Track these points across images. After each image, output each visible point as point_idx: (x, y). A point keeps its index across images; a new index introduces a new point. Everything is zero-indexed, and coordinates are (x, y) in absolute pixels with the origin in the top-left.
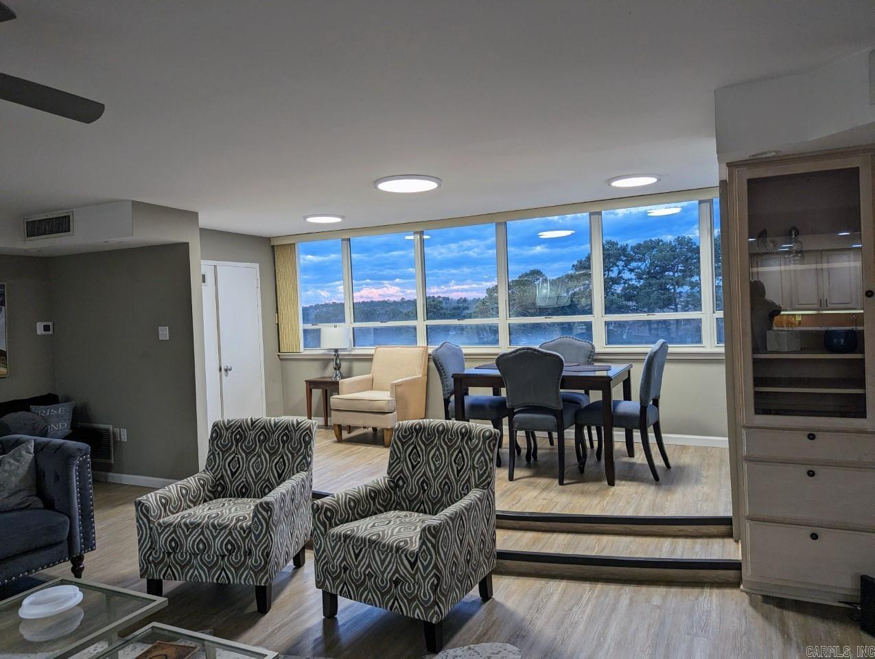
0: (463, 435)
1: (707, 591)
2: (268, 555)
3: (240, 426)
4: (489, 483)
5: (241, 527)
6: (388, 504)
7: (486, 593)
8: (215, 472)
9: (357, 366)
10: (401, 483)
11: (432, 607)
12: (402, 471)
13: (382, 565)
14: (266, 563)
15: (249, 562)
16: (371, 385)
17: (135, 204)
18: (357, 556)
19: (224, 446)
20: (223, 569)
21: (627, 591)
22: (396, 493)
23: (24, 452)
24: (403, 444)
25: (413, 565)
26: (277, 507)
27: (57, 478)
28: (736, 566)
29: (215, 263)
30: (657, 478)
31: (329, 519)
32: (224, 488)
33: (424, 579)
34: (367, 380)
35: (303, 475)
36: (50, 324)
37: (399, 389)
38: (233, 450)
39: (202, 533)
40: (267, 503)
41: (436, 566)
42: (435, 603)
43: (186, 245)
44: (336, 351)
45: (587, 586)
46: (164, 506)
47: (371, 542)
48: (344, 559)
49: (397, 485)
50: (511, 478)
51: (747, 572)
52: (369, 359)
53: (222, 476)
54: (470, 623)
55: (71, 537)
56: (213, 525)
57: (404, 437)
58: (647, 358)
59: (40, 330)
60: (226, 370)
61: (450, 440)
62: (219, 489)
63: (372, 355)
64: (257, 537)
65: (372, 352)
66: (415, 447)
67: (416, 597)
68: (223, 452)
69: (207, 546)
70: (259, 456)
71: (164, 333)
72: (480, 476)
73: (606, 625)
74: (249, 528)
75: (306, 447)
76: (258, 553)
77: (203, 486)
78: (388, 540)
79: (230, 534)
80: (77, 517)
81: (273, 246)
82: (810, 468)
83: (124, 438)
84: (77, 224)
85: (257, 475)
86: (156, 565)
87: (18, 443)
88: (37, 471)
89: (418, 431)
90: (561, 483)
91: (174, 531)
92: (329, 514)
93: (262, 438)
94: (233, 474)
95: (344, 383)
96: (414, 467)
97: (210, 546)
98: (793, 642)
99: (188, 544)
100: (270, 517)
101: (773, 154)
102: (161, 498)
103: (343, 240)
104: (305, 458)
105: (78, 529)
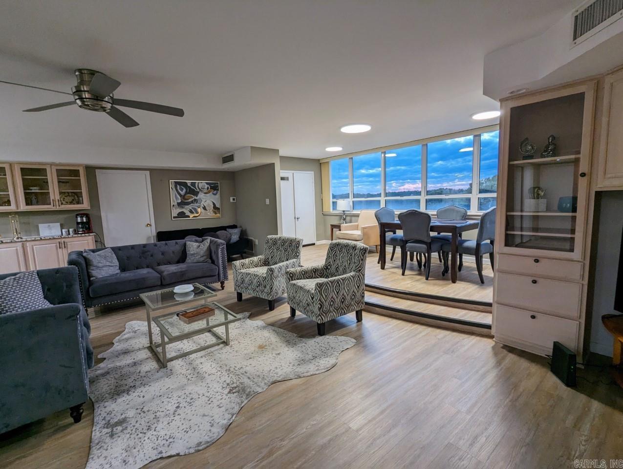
2: (272, 288)
4: (360, 270)
5: (263, 277)
6: (322, 275)
7: (359, 318)
9: (353, 218)
10: (329, 267)
12: (330, 262)
14: (271, 292)
15: (265, 290)
17: (252, 147)
20: (258, 291)
21: (430, 329)
22: (326, 271)
23: (206, 243)
24: (332, 250)
26: (276, 271)
27: (215, 252)
28: (489, 327)
29: (293, 172)
30: (482, 282)
31: (292, 277)
33: (316, 304)
34: (355, 225)
36: (235, 198)
37: (365, 230)
39: (251, 277)
40: (271, 268)
41: (320, 300)
42: (319, 315)
43: (273, 164)
44: (344, 211)
45: (411, 324)
46: (243, 266)
49: (327, 268)
50: (403, 274)
53: (268, 258)
55: (219, 274)
57: (332, 248)
59: (231, 200)
60: (298, 219)
61: (341, 249)
63: (359, 214)
64: (268, 281)
65: (359, 212)
66: (336, 252)
68: (269, 249)
69: (252, 282)
71: (268, 202)
74: (265, 277)
75: (297, 249)
76: (268, 287)
77: (260, 261)
79: (259, 278)
80: (221, 268)
81: (321, 163)
82: (535, 279)
84: (236, 158)
85: (280, 259)
86: (239, 287)
89: (338, 245)
90: (427, 279)
91: (243, 276)
92: (291, 275)
93: (282, 244)
94: (272, 258)
96: (334, 261)
99: (247, 280)
100: (272, 274)
101: (524, 91)
102: (241, 263)
103: (350, 158)
105: (221, 272)
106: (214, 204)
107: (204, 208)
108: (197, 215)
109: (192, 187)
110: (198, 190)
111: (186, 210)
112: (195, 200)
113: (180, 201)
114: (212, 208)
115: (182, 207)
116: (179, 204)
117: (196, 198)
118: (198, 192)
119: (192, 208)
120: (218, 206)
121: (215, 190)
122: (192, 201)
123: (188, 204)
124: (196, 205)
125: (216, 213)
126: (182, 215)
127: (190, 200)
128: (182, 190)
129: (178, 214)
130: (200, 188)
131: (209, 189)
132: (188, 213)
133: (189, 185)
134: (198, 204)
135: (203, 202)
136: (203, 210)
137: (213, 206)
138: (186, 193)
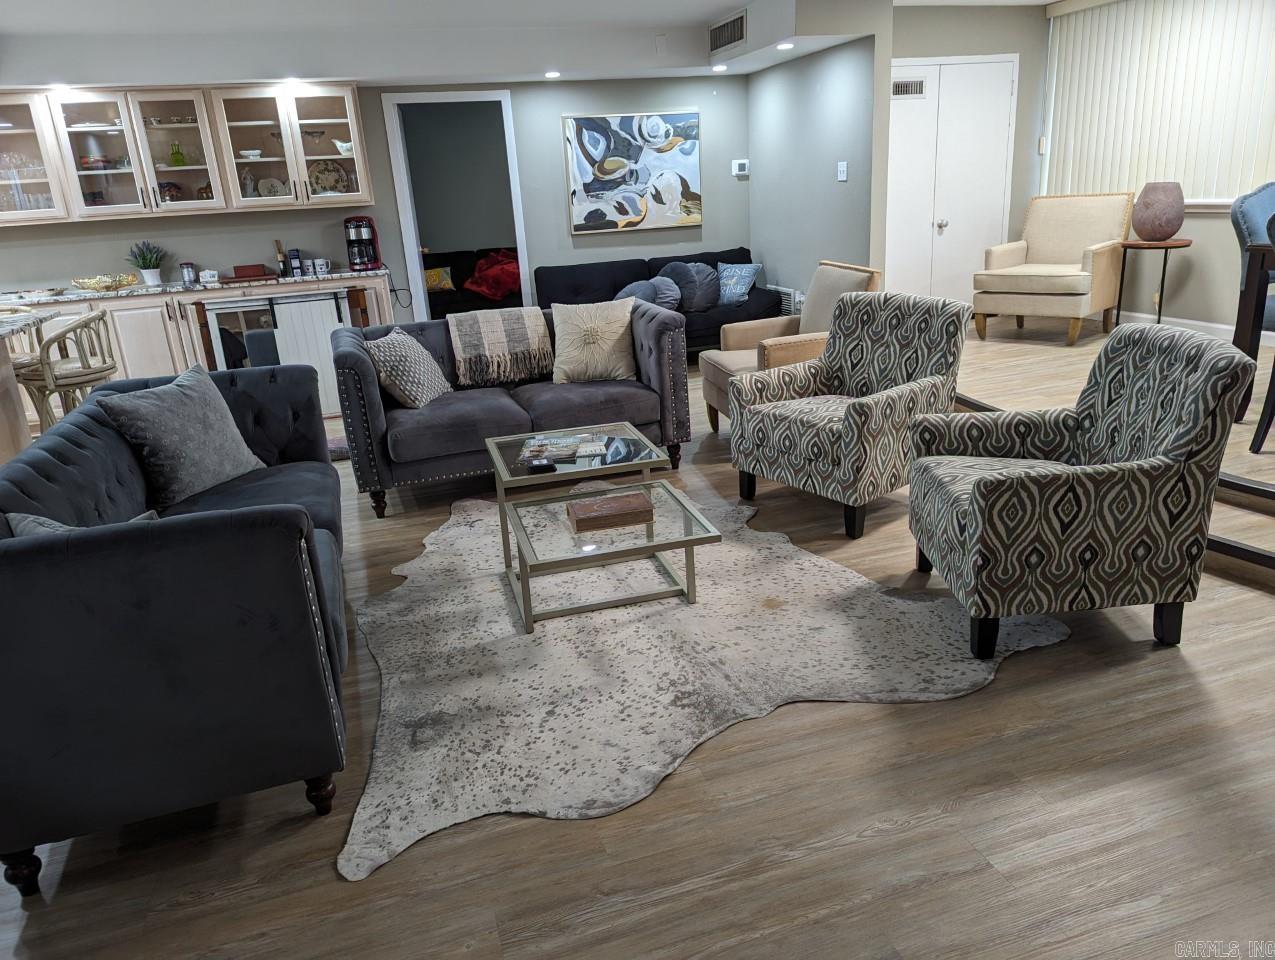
2: (859, 470)
3: (870, 303)
5: (831, 430)
6: (1054, 450)
8: (833, 360)
10: (1087, 423)
12: (1092, 406)
14: (855, 480)
15: (836, 473)
19: (847, 328)
20: (810, 476)
31: (927, 443)
32: (842, 383)
35: (938, 379)
38: (857, 333)
40: (861, 405)
49: (1079, 425)
53: (841, 367)
56: (802, 421)
57: (1114, 351)
59: (735, 170)
62: (836, 383)
64: (847, 447)
66: (1121, 371)
68: (846, 336)
69: (793, 445)
70: (888, 347)
74: (840, 432)
76: (847, 464)
77: (814, 376)
79: (817, 434)
86: (746, 456)
89: (1136, 342)
91: (762, 420)
92: (927, 436)
93: (894, 321)
94: (854, 366)
96: (1111, 402)
97: (796, 445)
99: (775, 437)
100: (864, 424)
102: (757, 382)
106: (684, 182)
107: (657, 197)
108: (638, 219)
109: (623, 134)
110: (640, 142)
111: (607, 204)
112: (632, 172)
114: (680, 196)
115: (597, 197)
117: (633, 166)
118: (641, 149)
119: (624, 198)
121: (687, 137)
122: (624, 177)
123: (614, 185)
124: (634, 187)
125: (689, 212)
126: (596, 220)
127: (616, 175)
128: (595, 144)
129: (585, 219)
130: (646, 135)
131: (670, 138)
132: (612, 215)
133: (615, 126)
134: (639, 187)
135: (653, 181)
136: (652, 203)
137: (680, 189)
138: (608, 151)
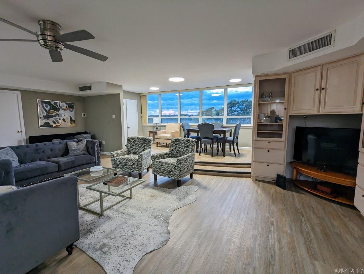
0: (188, 141)
1: (243, 178)
2: (141, 166)
3: (134, 138)
4: (193, 152)
5: (135, 160)
6: (169, 156)
7: (191, 177)
8: (128, 148)
9: (162, 128)
10: (172, 152)
11: (178, 177)
12: (173, 149)
13: (168, 167)
14: (141, 168)
15: (137, 167)
16: (165, 133)
17: (107, 83)
18: (162, 166)
20: (131, 169)
21: (225, 178)
22: (171, 154)
23: (84, 142)
24: (173, 143)
25: (175, 167)
26: (143, 155)
27: (92, 148)
28: (250, 173)
29: (126, 99)
30: (236, 156)
31: (156, 158)
32: (130, 152)
33: (177, 170)
34: (164, 131)
35: (149, 150)
36: (85, 114)
37: (173, 134)
38: (132, 144)
39: (126, 160)
40: (141, 154)
41: (180, 168)
42: (179, 176)
43: (119, 94)
44: (157, 124)
45: (215, 177)
46: (117, 155)
47: (165, 163)
48: (159, 167)
49: (172, 153)
50: (200, 155)
51: (252, 174)
52: (165, 126)
53: (130, 150)
54: (188, 182)
55: (95, 162)
56: (129, 159)
57: (174, 141)
58: (235, 127)
59: (83, 116)
60: (129, 128)
61: (185, 142)
62: (129, 153)
63: (166, 125)
64: (139, 162)
65: (166, 124)
66: (176, 144)
67: (175, 174)
68: (130, 144)
70: (139, 145)
71: (114, 117)
72: (191, 150)
73: (219, 183)
74: (137, 160)
75: (150, 144)
76: (139, 165)
77: (126, 151)
78: (169, 162)
79: (133, 161)
80: (97, 157)
81: (141, 96)
82: (268, 150)
83: (104, 143)
84: (92, 88)
85: (138, 150)
87: (82, 140)
88: (87, 147)
89: (177, 140)
90: (212, 156)
91: (120, 160)
92: (156, 157)
93: (139, 141)
94: (133, 149)
95: (159, 132)
96: (176, 148)
97: (128, 164)
98: (260, 187)
99: (123, 163)
100: (142, 157)
101: (266, 74)
103: (159, 94)
104: (150, 146)
105: (97, 160)
106: (70, 117)
107: (64, 120)
108: (59, 125)
109: (55, 105)
110: (59, 108)
111: (50, 121)
112: (57, 114)
113: (45, 115)
114: (70, 120)
115: (47, 119)
116: (45, 117)
117: (57, 113)
118: (59, 109)
119: (55, 120)
120: (73, 119)
121: (71, 108)
122: (55, 115)
123: (52, 117)
124: (58, 118)
125: (72, 124)
126: (47, 124)
127: (53, 114)
128: (47, 107)
129: (44, 124)
130: (61, 107)
131: (67, 108)
132: (51, 123)
133: (52, 103)
134: (59, 117)
135: (63, 116)
136: (63, 122)
137: (70, 119)
138: (50, 109)
